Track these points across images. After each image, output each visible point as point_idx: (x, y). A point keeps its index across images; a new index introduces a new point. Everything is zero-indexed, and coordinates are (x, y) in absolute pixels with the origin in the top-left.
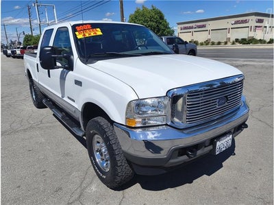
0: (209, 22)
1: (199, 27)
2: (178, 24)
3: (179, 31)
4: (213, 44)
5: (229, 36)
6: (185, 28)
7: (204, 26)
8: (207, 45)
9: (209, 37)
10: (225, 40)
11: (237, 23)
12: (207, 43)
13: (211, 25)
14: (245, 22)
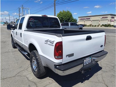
0: (92, 17)
1: (87, 19)
2: (79, 17)
3: (79, 20)
4: (93, 26)
5: (99, 23)
6: (82, 19)
7: (89, 19)
8: (90, 26)
9: (91, 23)
10: (98, 25)
11: (103, 18)
12: (90, 25)
13: (92, 18)
14: (107, 18)
